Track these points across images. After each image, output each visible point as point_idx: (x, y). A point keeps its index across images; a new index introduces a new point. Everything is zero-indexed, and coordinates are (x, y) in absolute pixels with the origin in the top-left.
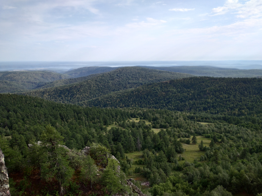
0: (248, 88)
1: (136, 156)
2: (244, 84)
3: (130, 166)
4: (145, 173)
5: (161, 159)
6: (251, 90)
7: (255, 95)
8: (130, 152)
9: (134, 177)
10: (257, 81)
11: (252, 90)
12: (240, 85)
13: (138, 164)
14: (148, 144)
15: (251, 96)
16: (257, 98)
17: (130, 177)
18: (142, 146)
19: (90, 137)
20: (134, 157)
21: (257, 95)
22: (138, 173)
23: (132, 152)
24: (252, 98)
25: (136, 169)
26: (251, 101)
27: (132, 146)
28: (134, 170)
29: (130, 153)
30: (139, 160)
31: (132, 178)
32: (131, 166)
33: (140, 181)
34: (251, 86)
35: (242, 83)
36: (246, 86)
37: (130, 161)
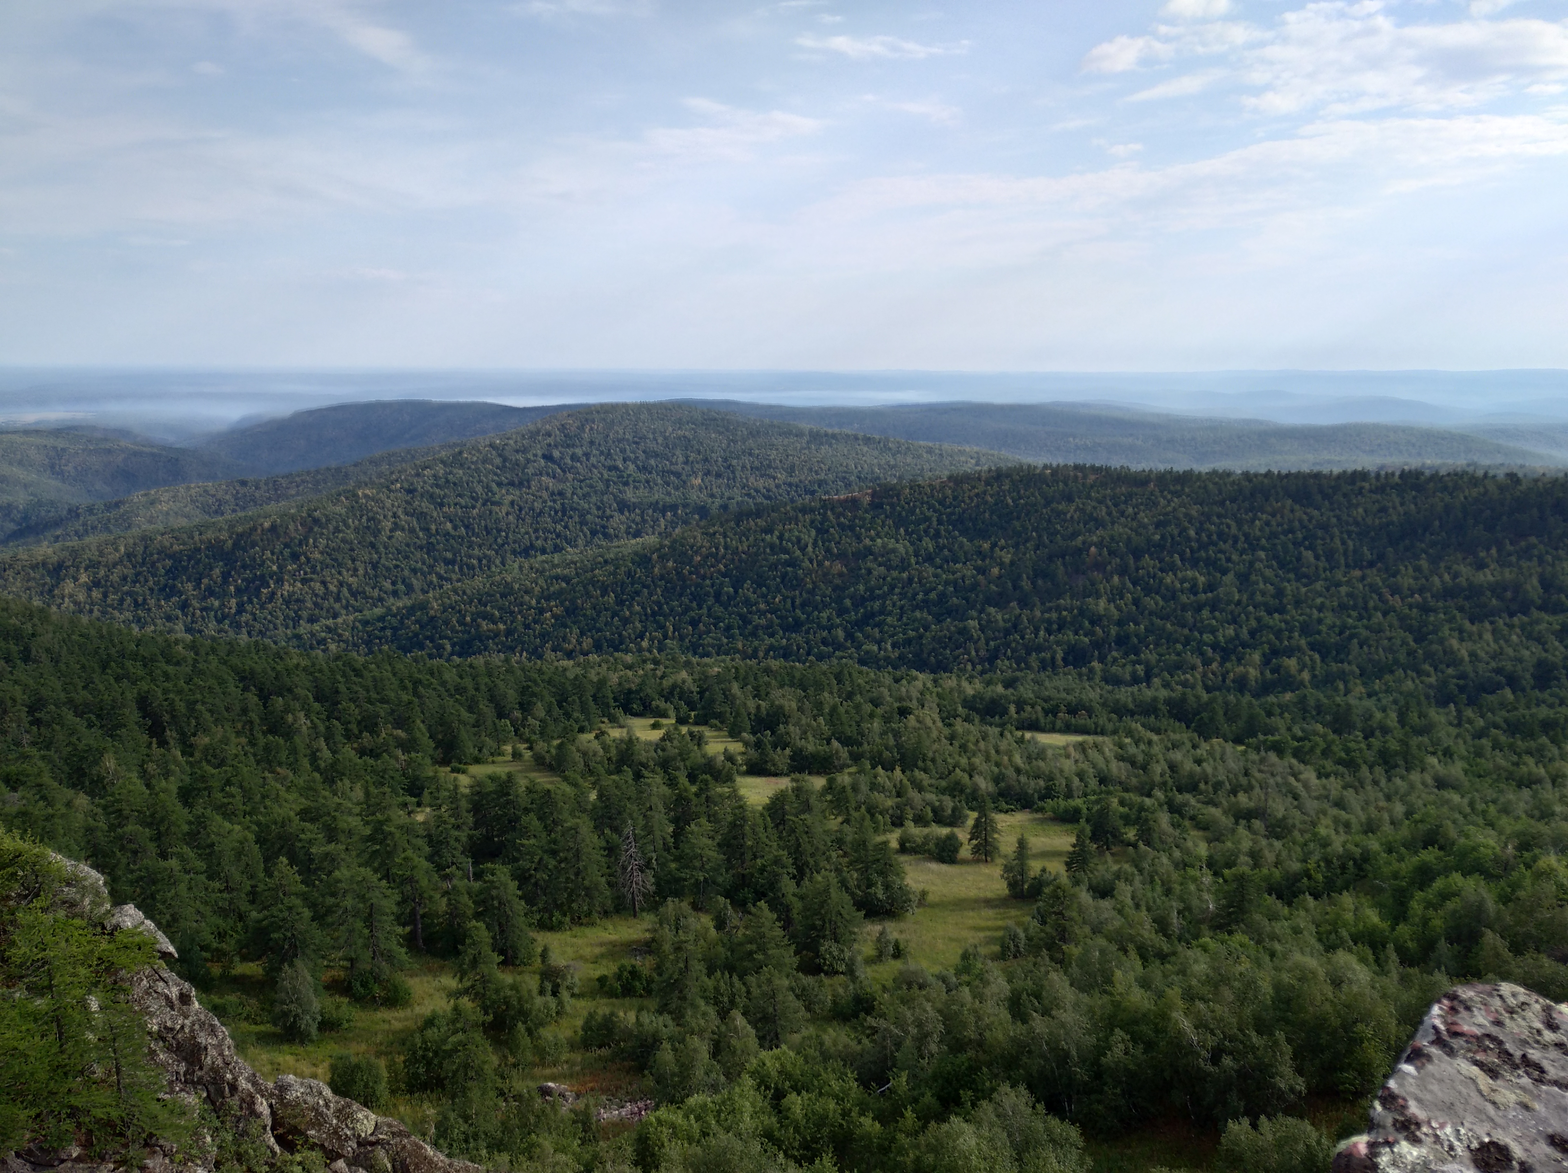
0: (1320, 533)
1: (613, 944)
2: (1297, 507)
3: (560, 1003)
4: (642, 1046)
5: (759, 957)
6: (1338, 542)
7: (1357, 573)
8: (577, 921)
9: (571, 1076)
10: (1371, 491)
11: (1343, 543)
12: (1273, 515)
13: (611, 994)
14: (695, 868)
15: (1339, 575)
16: (1371, 586)
17: (548, 1071)
18: (657, 884)
19: (309, 835)
20: (597, 950)
21: (1368, 571)
22: (600, 1047)
23: (587, 925)
24: (1343, 590)
25: (587, 1027)
26: (1336, 604)
27: (586, 883)
28: (581, 1032)
29: (576, 930)
30: (622, 968)
31: (553, 1079)
32: (568, 1008)
33: (604, 1097)
34: (1339, 518)
35: (1289, 502)
36: (1310, 521)
37: (564, 978)
